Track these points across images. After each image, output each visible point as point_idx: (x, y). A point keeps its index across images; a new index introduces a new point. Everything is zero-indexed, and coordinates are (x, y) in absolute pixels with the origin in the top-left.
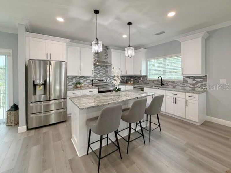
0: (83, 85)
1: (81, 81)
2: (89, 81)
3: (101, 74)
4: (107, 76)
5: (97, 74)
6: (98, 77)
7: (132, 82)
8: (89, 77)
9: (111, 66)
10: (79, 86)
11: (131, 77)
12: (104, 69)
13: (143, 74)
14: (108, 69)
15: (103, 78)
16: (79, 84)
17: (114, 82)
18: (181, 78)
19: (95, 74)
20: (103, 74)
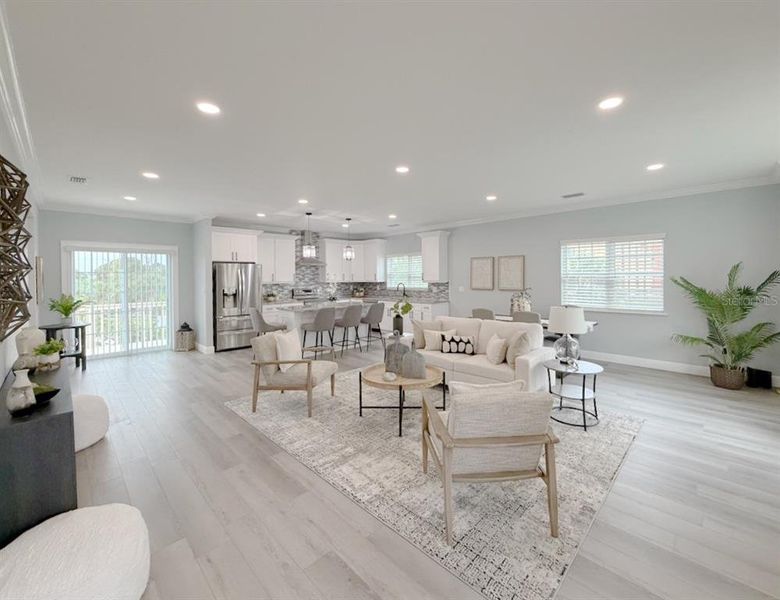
0: (278, 298)
1: (275, 292)
2: (286, 292)
3: (306, 279)
4: (317, 283)
5: (300, 280)
6: (302, 286)
7: (362, 294)
8: (286, 285)
9: (324, 267)
10: (271, 298)
11: (362, 284)
12: (313, 271)
13: (380, 279)
14: (320, 271)
15: (311, 288)
16: (273, 295)
17: (328, 290)
18: (425, 286)
19: (297, 280)
20: (311, 280)
